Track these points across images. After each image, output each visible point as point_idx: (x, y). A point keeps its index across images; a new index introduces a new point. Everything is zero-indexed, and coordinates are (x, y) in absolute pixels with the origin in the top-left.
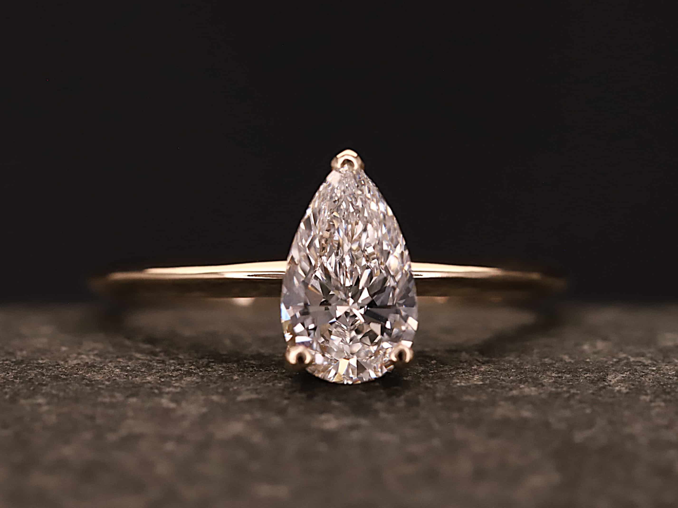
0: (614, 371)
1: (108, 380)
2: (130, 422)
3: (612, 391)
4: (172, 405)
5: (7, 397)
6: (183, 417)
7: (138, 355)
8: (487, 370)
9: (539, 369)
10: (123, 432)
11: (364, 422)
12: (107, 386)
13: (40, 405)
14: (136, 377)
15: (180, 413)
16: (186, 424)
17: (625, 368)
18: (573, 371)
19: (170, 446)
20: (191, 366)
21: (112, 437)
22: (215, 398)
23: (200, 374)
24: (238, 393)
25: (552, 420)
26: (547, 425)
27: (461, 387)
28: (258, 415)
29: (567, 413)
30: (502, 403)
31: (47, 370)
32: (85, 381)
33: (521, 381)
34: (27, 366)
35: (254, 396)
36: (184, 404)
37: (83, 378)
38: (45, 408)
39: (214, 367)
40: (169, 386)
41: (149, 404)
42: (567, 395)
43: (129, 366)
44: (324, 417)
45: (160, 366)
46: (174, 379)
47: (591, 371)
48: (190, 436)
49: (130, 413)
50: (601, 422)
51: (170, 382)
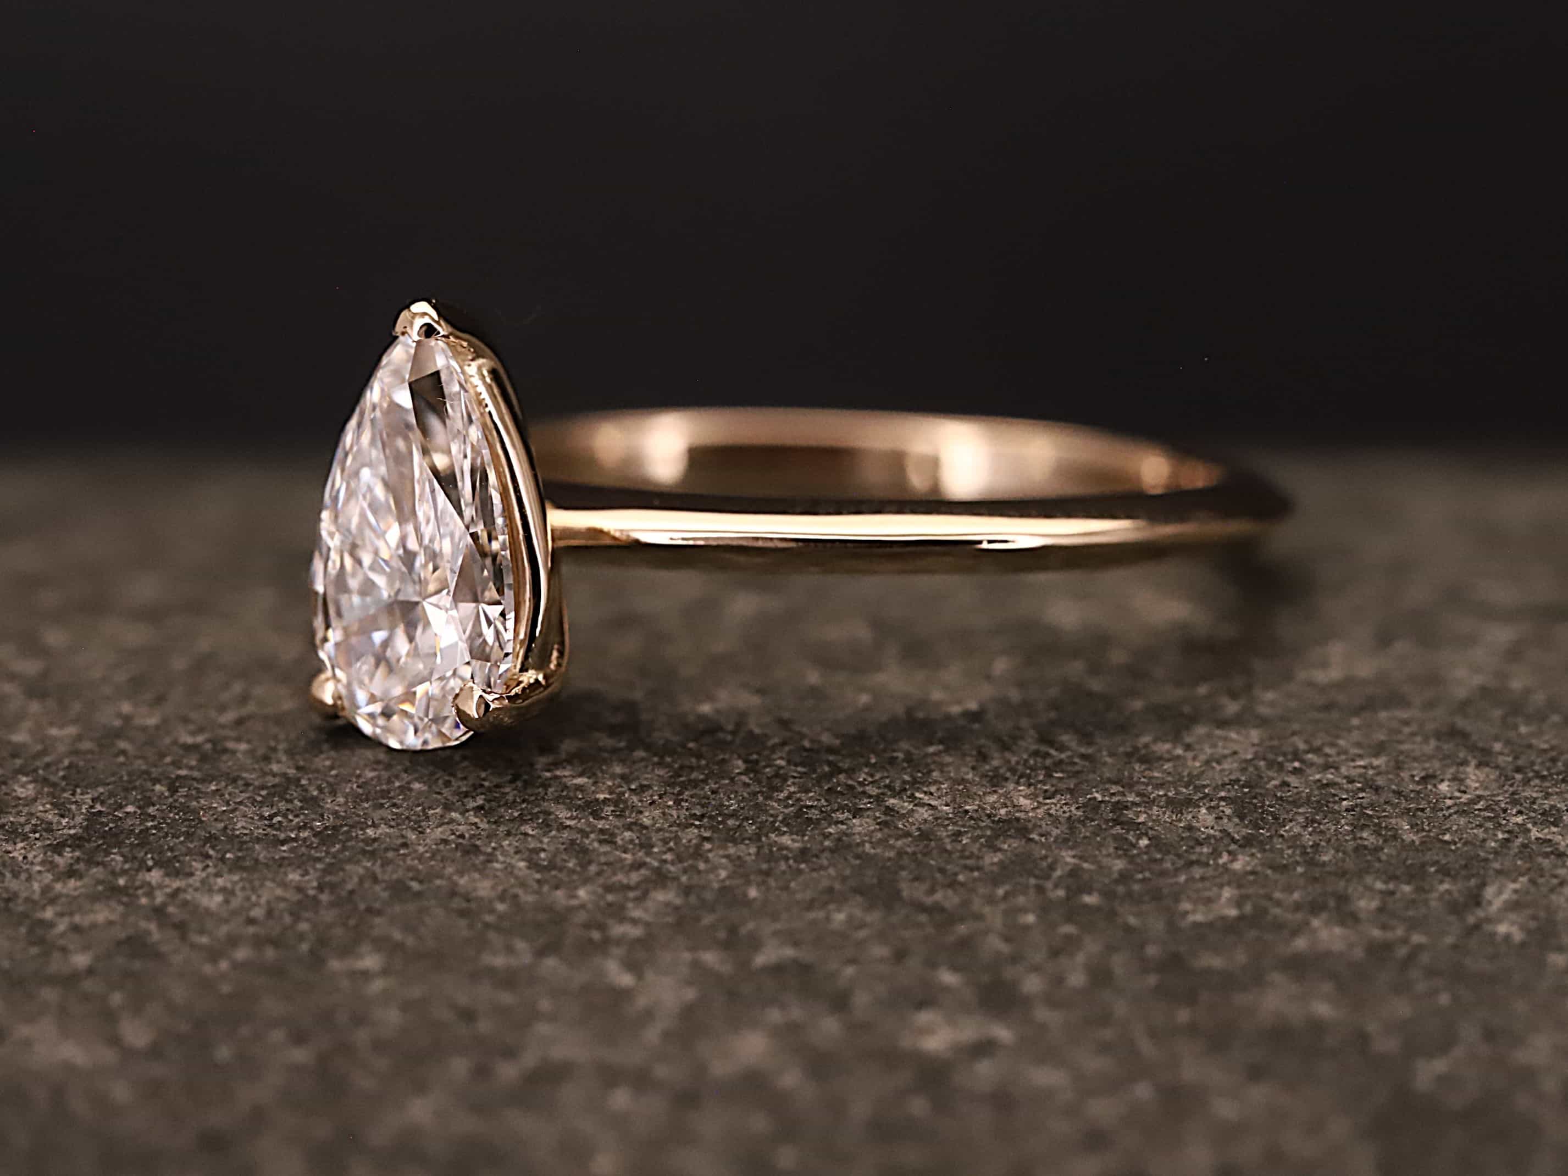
0: (1499, 872)
1: (502, 898)
2: (543, 1029)
3: (1493, 935)
4: (626, 979)
5: (305, 947)
6: (648, 1015)
7: (562, 814)
8: (1249, 868)
9: (1350, 864)
10: (530, 1059)
11: (1003, 1033)
12: (501, 917)
13: (366, 975)
14: (557, 887)
15: (642, 1001)
16: (652, 1035)
17: (1519, 862)
18: (1416, 874)
19: (621, 1099)
20: (665, 853)
21: (508, 1072)
22: (710, 958)
23: (684, 879)
24: (755, 943)
25: (1372, 1027)
26: (1363, 1038)
27: (1196, 925)
28: (796, 1013)
29: (1402, 1008)
30: (1277, 977)
31: (386, 863)
32: (457, 903)
33: (1315, 908)
34: (344, 848)
35: (789, 952)
36: (650, 976)
37: (453, 893)
38: (377, 985)
39: (710, 855)
40: (622, 919)
41: (580, 977)
42: (1402, 952)
43: (544, 850)
44: (925, 1017)
45: (605, 853)
46: (631, 895)
47: (1453, 873)
48: (661, 1071)
49: (545, 1005)
50: (1469, 1032)
51: (622, 907)
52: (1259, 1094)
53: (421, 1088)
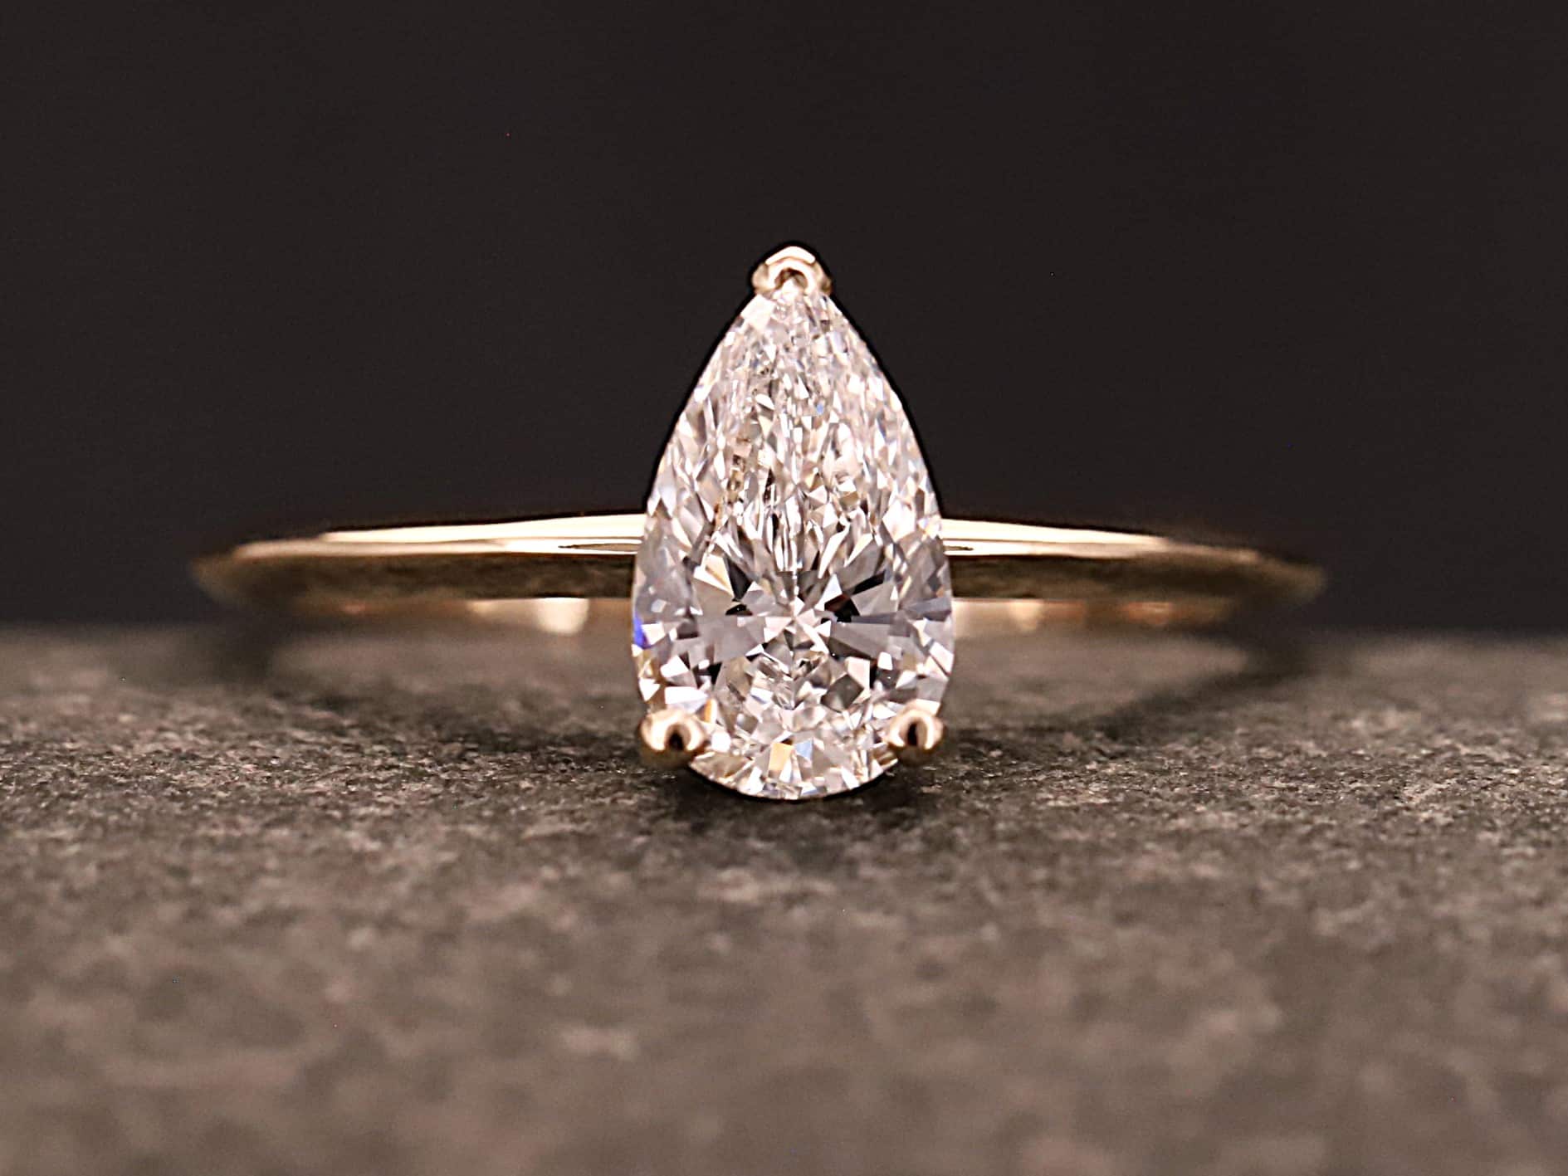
0: (1420, 776)
1: (225, 788)
2: (269, 882)
3: (1414, 821)
4: (373, 846)
6: (397, 872)
7: (299, 734)
8: (1122, 772)
9: (1243, 770)
10: (254, 905)
11: (823, 887)
12: (221, 801)
13: (59, 842)
14: (291, 781)
15: (388, 862)
17: (1446, 769)
18: (1324, 775)
19: (362, 938)
20: (422, 758)
21: (227, 915)
22: (474, 830)
23: (443, 776)
24: (527, 819)
25: (1266, 884)
26: (1254, 895)
27: (1055, 809)
28: (575, 869)
29: (1303, 871)
30: (1151, 846)
31: (84, 765)
32: (169, 789)
33: (1199, 798)
34: (35, 755)
35: (566, 827)
36: (399, 843)
37: (166, 785)
38: (73, 850)
39: (476, 760)
40: (368, 804)
41: (316, 843)
42: (1304, 830)
43: (276, 758)
44: (729, 874)
45: (349, 759)
46: (379, 786)
47: (1366, 776)
48: (410, 916)
49: (272, 863)
50: (1382, 890)
51: (370, 794)
52: (1125, 936)
53: (119, 929)
